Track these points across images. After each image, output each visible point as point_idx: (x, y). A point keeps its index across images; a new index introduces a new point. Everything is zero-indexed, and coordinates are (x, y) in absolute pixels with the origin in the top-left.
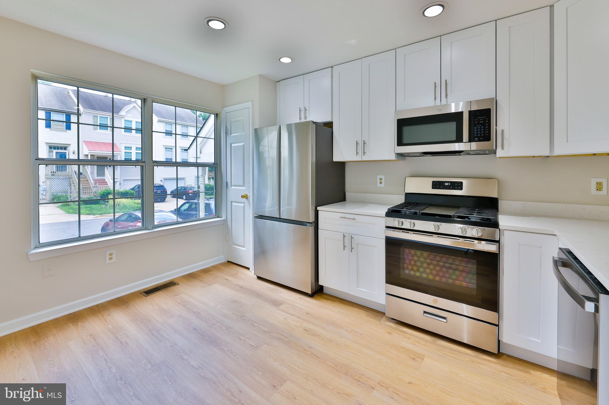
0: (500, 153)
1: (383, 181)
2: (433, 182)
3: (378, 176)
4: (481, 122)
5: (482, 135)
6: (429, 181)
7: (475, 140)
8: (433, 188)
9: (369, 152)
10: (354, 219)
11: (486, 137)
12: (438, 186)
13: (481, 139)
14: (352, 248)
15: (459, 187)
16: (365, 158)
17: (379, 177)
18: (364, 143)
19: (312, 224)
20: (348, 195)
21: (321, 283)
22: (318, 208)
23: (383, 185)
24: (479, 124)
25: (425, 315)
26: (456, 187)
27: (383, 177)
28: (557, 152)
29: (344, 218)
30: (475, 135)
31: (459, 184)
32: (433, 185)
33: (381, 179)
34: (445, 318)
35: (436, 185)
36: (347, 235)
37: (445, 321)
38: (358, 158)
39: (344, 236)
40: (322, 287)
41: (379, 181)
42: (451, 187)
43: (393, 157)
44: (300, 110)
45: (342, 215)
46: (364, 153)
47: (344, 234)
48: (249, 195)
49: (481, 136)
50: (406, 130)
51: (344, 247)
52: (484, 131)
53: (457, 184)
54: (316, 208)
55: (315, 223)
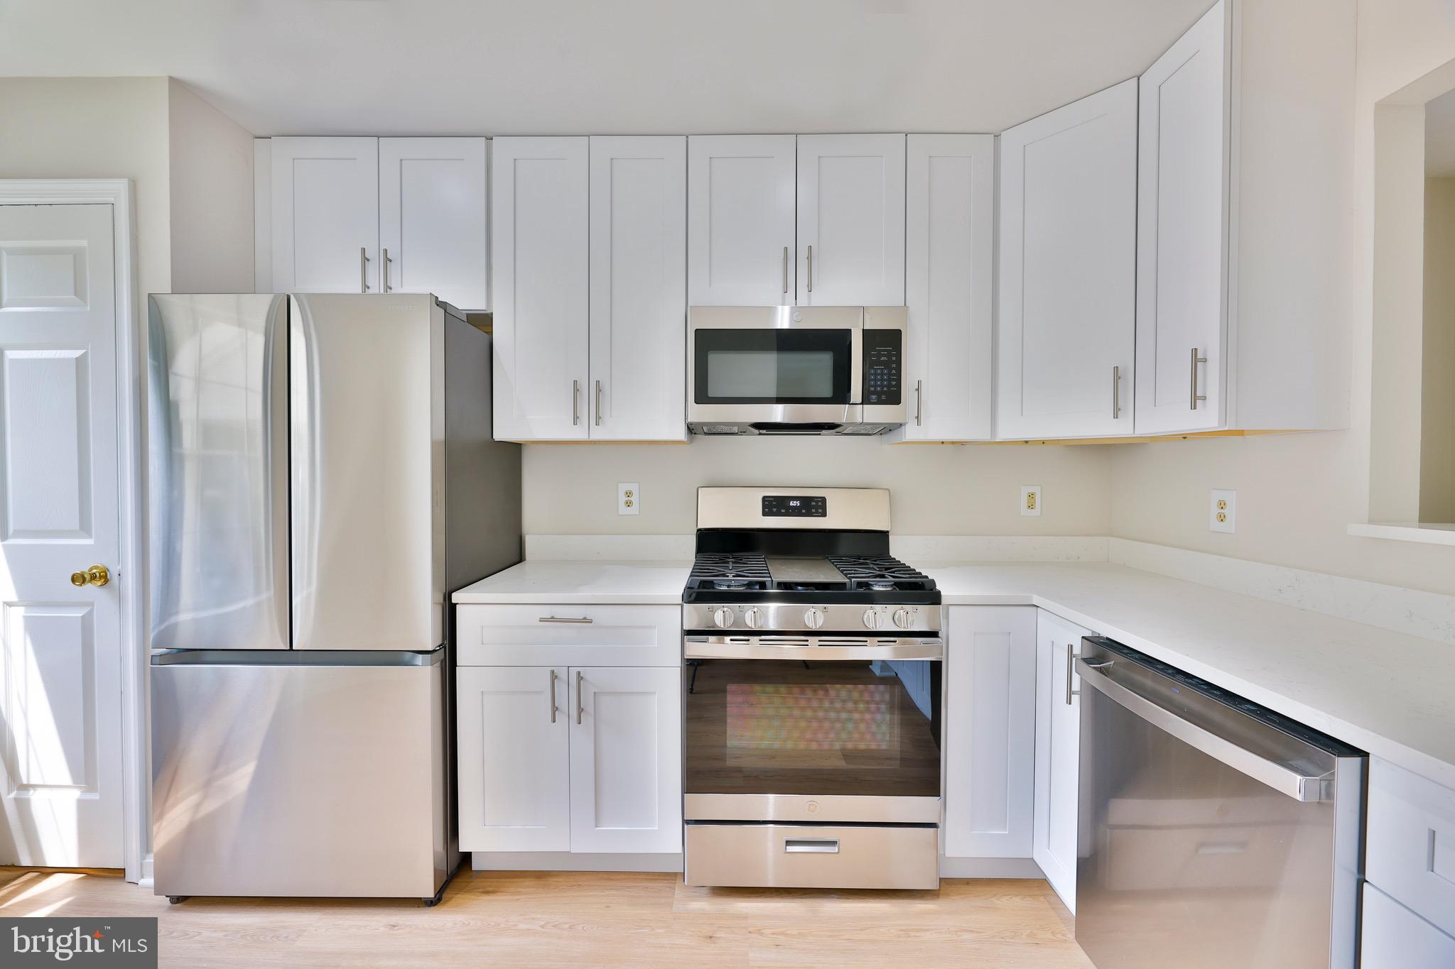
0: (911, 432)
1: (634, 499)
2: (764, 499)
3: (620, 485)
4: (883, 359)
5: (885, 389)
6: (758, 495)
7: (872, 401)
8: (765, 514)
9: (611, 416)
10: (585, 620)
11: (892, 395)
12: (775, 510)
13: (884, 397)
14: (580, 710)
15: (820, 511)
16: (598, 434)
17: (623, 488)
18: (599, 390)
19: (436, 654)
20: (532, 544)
21: (466, 844)
22: (456, 597)
23: (634, 510)
24: (879, 363)
25: (791, 849)
26: (814, 511)
27: (633, 487)
28: (1004, 434)
29: (553, 619)
30: (872, 389)
31: (820, 504)
32: (764, 507)
33: (629, 494)
34: (834, 843)
35: (773, 506)
36: (562, 674)
37: (835, 849)
38: (578, 433)
39: (554, 676)
40: (467, 857)
41: (623, 498)
42: (804, 511)
43: (680, 434)
44: (365, 260)
45: (546, 612)
46: (598, 418)
47: (553, 672)
48: (114, 571)
49: (882, 392)
50: (717, 361)
51: (555, 709)
52: (890, 380)
53: (815, 502)
54: (448, 597)
55: (445, 648)
